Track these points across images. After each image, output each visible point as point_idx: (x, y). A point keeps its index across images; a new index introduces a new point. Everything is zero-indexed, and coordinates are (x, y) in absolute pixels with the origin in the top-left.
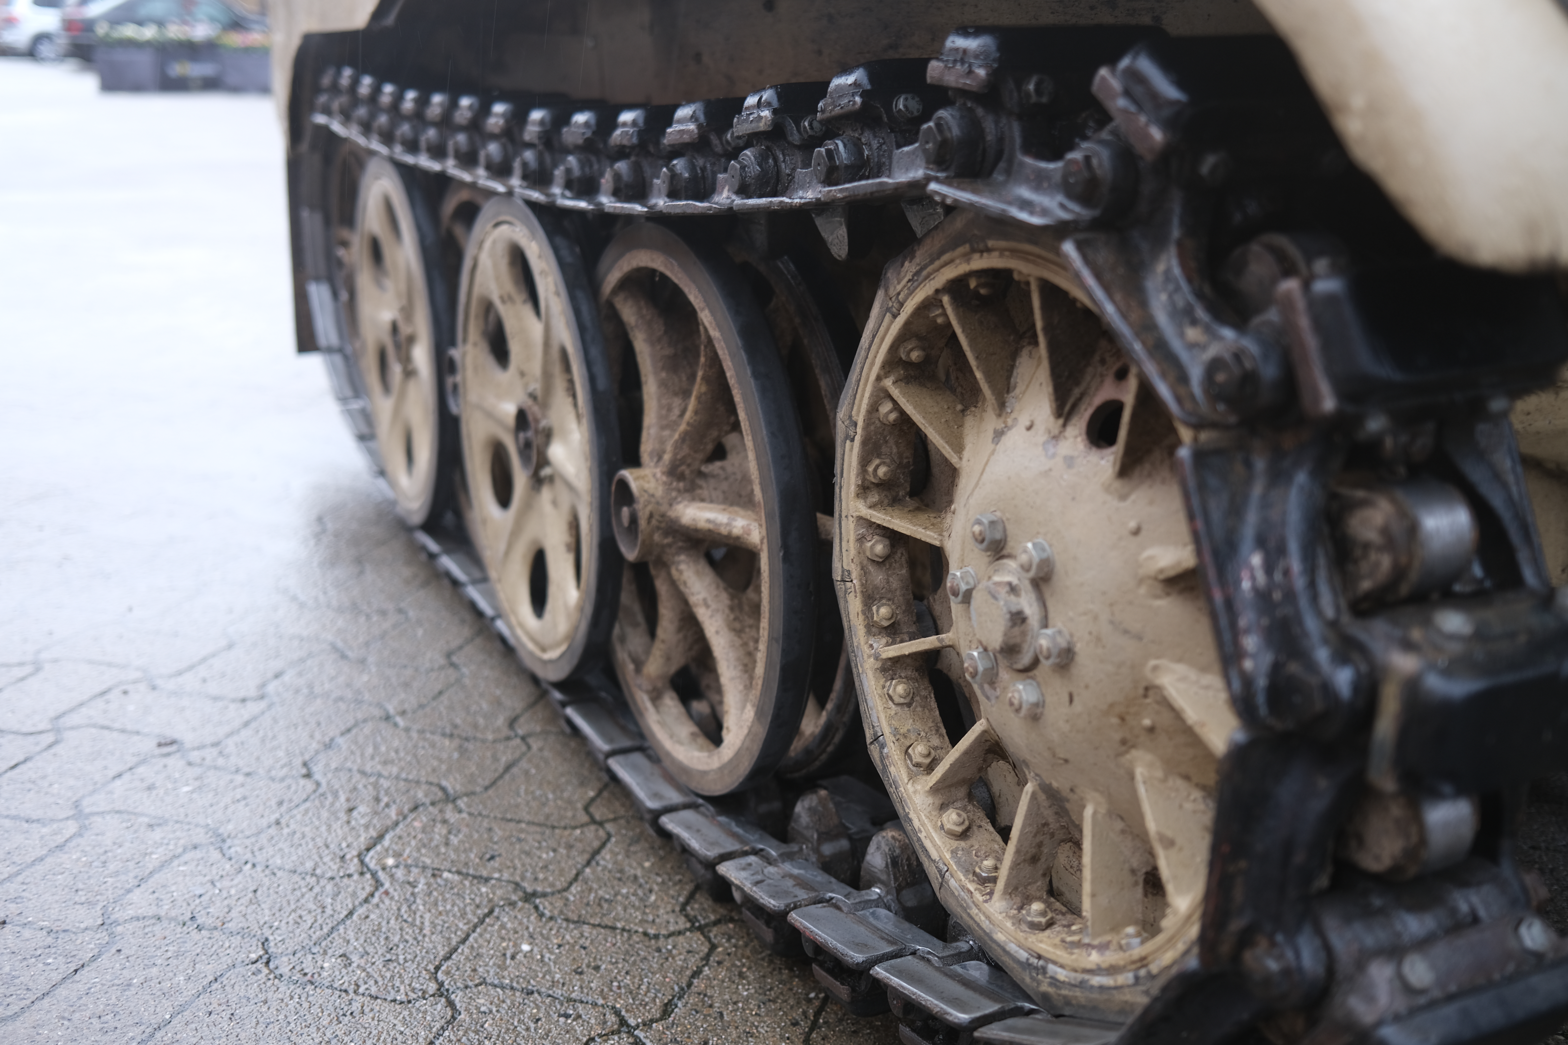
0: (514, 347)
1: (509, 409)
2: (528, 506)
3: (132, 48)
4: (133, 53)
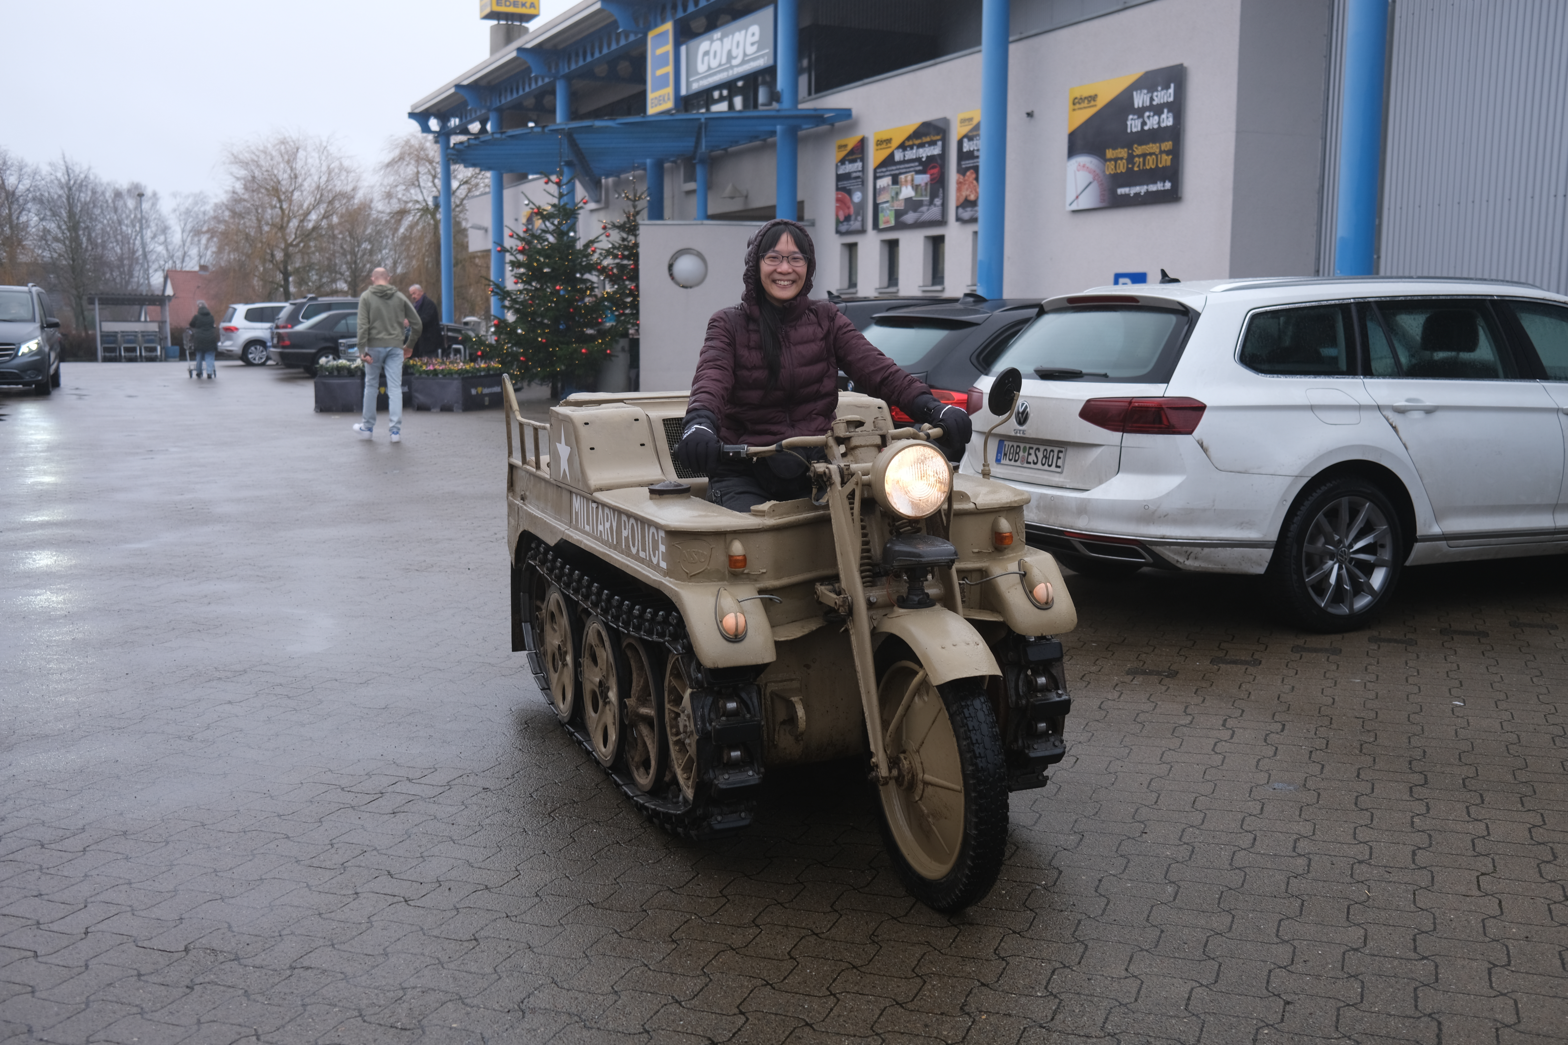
0: (599, 661)
1: (598, 680)
2: (603, 711)
3: (346, 372)
4: (346, 376)
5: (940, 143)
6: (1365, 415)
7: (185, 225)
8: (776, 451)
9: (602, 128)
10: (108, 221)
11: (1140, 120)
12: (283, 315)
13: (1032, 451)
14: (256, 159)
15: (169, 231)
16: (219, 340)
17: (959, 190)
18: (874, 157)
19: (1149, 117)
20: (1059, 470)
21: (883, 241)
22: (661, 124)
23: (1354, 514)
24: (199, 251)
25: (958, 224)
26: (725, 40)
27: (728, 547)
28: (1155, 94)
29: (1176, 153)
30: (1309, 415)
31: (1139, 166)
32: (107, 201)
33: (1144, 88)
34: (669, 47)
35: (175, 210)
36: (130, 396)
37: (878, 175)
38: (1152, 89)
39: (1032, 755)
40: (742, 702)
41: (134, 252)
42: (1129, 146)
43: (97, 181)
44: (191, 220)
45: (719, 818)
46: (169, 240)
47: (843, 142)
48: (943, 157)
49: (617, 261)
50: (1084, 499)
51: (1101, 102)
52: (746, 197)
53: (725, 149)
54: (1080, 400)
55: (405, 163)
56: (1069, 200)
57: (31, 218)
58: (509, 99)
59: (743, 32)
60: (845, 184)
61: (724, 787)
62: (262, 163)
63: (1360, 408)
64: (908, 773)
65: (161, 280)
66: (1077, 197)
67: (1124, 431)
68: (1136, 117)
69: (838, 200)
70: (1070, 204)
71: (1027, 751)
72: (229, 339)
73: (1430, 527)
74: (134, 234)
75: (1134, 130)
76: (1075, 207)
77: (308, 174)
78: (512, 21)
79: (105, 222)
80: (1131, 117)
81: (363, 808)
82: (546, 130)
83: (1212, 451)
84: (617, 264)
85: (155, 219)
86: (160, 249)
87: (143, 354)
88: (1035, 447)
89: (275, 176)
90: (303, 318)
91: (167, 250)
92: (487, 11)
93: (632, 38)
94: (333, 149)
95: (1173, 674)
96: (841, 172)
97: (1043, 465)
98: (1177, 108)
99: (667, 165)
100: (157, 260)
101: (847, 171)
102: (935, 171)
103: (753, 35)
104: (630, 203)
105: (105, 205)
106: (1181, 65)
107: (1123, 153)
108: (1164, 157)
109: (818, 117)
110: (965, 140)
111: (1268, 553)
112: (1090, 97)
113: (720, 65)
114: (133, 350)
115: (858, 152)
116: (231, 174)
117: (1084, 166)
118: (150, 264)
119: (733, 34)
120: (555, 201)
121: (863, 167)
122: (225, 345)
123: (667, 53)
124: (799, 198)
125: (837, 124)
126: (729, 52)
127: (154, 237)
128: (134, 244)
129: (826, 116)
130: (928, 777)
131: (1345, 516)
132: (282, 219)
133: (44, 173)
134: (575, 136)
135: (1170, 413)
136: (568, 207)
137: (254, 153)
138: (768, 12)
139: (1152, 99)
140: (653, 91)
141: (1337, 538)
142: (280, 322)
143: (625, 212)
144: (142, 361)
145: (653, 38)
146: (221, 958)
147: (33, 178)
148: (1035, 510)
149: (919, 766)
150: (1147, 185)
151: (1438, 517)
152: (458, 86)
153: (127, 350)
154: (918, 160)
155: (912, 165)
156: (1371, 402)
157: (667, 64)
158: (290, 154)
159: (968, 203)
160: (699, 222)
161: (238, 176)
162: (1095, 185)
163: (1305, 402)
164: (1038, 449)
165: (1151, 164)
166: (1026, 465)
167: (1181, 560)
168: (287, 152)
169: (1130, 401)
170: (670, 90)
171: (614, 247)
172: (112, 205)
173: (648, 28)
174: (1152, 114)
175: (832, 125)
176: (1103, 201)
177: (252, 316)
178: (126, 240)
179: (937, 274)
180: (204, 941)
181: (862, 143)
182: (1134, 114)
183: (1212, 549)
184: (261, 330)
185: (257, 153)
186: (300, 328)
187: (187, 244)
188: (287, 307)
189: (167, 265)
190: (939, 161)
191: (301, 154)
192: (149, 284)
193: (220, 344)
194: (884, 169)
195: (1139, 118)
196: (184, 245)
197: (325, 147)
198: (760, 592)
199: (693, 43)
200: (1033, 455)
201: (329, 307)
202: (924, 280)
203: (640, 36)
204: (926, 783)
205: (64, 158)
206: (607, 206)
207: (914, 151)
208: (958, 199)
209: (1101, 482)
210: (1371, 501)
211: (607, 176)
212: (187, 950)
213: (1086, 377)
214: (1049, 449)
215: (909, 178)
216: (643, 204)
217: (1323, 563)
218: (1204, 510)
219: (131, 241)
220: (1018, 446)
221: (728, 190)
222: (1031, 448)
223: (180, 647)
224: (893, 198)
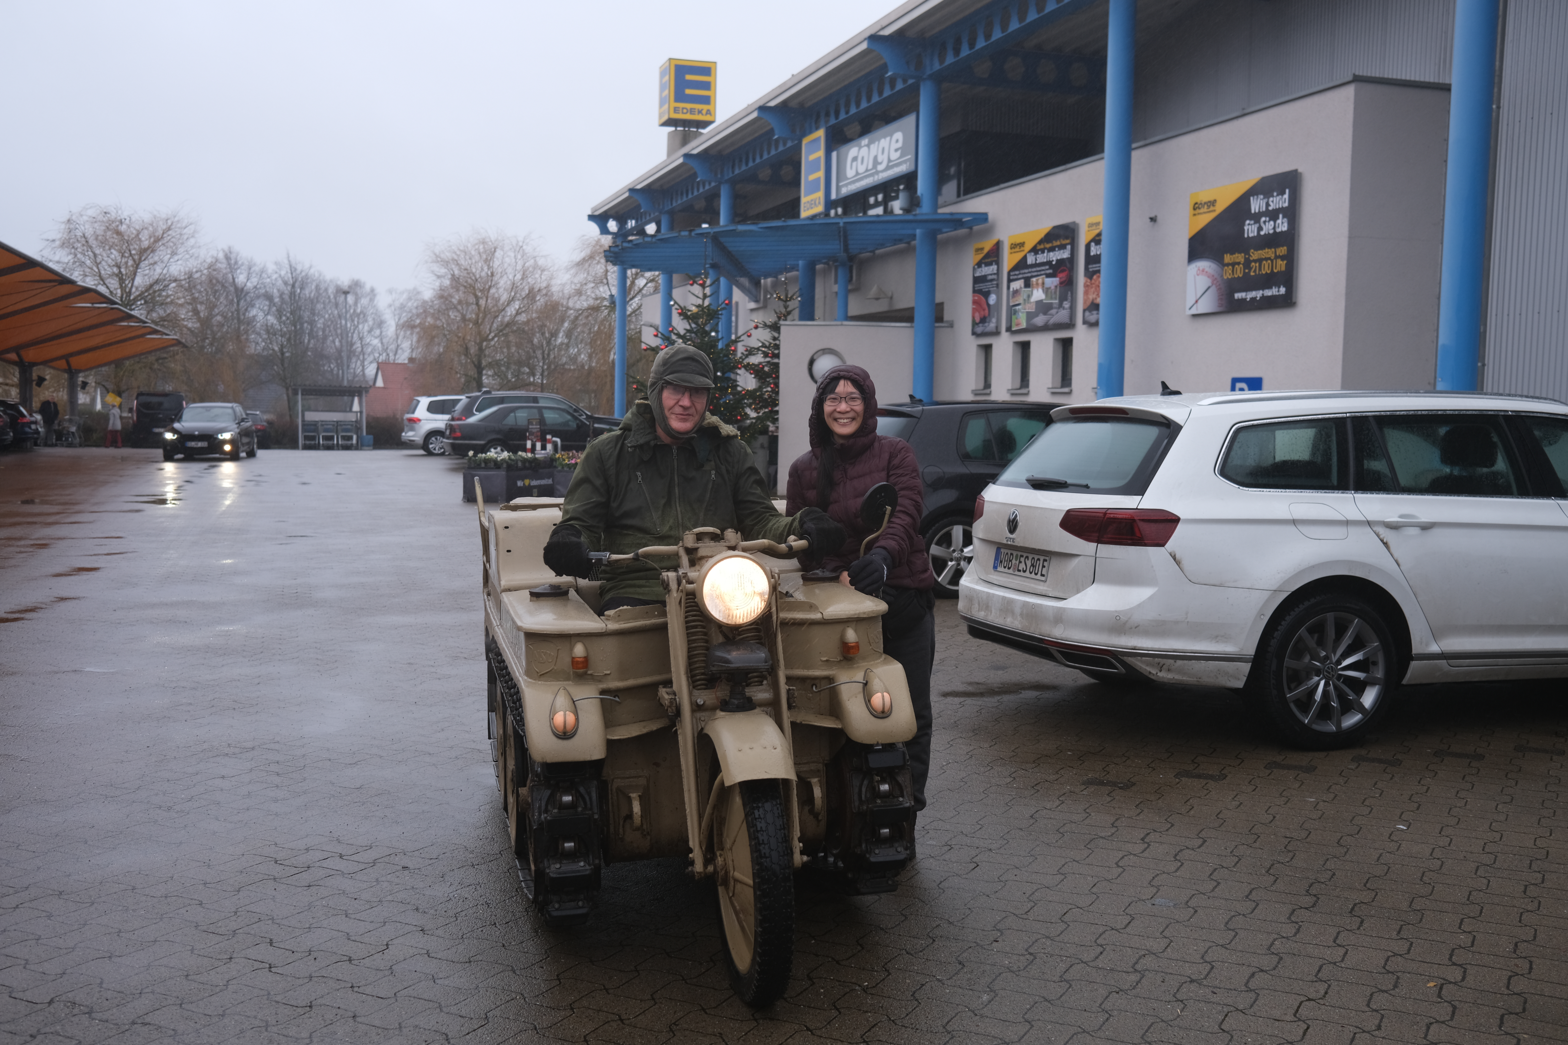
3: (492, 464)
4: (492, 468)
5: (1069, 247)
6: (1352, 530)
7: (399, 319)
8: (633, 559)
9: (745, 231)
10: (329, 315)
11: (1257, 225)
12: (459, 407)
13: (1022, 559)
14: (456, 257)
15: (385, 325)
16: (402, 431)
17: (1086, 293)
18: (1008, 260)
19: (1265, 222)
20: (1043, 578)
21: (1016, 343)
22: (815, 226)
23: (1341, 631)
24: (412, 345)
25: (1085, 326)
26: (872, 146)
27: (571, 649)
28: (1271, 199)
29: (1291, 259)
30: (1292, 529)
31: (1255, 271)
32: (329, 297)
33: (1261, 194)
34: (821, 154)
35: (390, 306)
36: (304, 484)
37: (1012, 278)
38: (1268, 194)
39: (873, 859)
40: (578, 796)
41: (352, 344)
42: (1247, 252)
43: (321, 278)
44: (404, 314)
45: (557, 906)
46: (384, 333)
47: (980, 246)
48: (1072, 260)
49: (768, 359)
50: (1060, 608)
51: (1220, 208)
52: (891, 298)
53: (873, 252)
54: (1061, 510)
55: (595, 262)
56: (1189, 305)
57: (259, 314)
58: (679, 202)
59: (888, 139)
60: (982, 286)
61: (554, 876)
62: (462, 262)
63: (1347, 523)
64: (722, 870)
65: (374, 371)
66: (1197, 302)
67: (1099, 541)
68: (1252, 222)
69: (974, 302)
70: (1190, 309)
71: (868, 856)
72: (412, 429)
73: (1427, 645)
74: (352, 328)
75: (1251, 235)
76: (1194, 311)
77: (504, 273)
78: (689, 128)
79: (327, 316)
80: (1248, 222)
81: (283, 880)
82: (693, 234)
83: (1185, 563)
84: (768, 362)
85: (372, 313)
86: (376, 342)
87: (340, 442)
88: (1025, 555)
89: (473, 274)
90: (476, 411)
91: (382, 343)
92: (665, 118)
93: (789, 144)
94: (528, 249)
95: (1128, 786)
96: (977, 274)
97: (1031, 573)
98: (1292, 213)
99: (819, 267)
100: (372, 352)
101: (983, 274)
102: (1063, 275)
103: (897, 141)
104: (781, 303)
105: (327, 301)
106: (1296, 171)
107: (1240, 257)
108: (1279, 262)
109: (956, 222)
110: (1093, 244)
111: (1246, 668)
112: (1210, 202)
113: (867, 170)
114: (331, 438)
115: (994, 255)
116: (433, 272)
117: (1203, 271)
118: (366, 356)
119: (879, 140)
120: (700, 302)
121: (998, 270)
122: (408, 435)
123: (819, 158)
124: (938, 300)
125: (975, 228)
126: (876, 158)
127: (370, 331)
128: (352, 337)
129: (964, 220)
130: (737, 875)
131: (1331, 633)
132: (477, 315)
133: (270, 271)
134: (722, 240)
135: (1143, 526)
136: (712, 307)
137: (455, 253)
138: (910, 120)
139: (1268, 205)
140: (805, 196)
141: (1323, 654)
142: (456, 415)
143: (776, 313)
144: (338, 449)
145: (806, 144)
146: (76, 1011)
147: (261, 276)
148: (1019, 618)
149: (731, 862)
150: (1263, 290)
151: (1436, 636)
152: (632, 190)
153: (326, 438)
154: (1049, 263)
155: (1043, 268)
156: (1361, 518)
157: (818, 170)
158: (489, 253)
159: (1094, 307)
160: (839, 323)
161: (439, 274)
162: (1213, 290)
163: (1288, 516)
164: (1027, 557)
165: (1266, 269)
166: (1017, 573)
167: (1154, 672)
168: (485, 251)
169: (1105, 512)
170: (820, 194)
171: (764, 346)
172: (333, 300)
173: (804, 134)
174: (1268, 219)
175: (971, 228)
176: (1220, 305)
177: (434, 408)
178: (344, 334)
179: (1065, 377)
180: (70, 995)
181: (998, 246)
182: (1251, 220)
183: (1185, 662)
184: (440, 421)
185: (458, 253)
186: (472, 420)
187: (400, 338)
188: (463, 399)
189: (381, 357)
190: (1068, 265)
191: (499, 253)
192: (364, 375)
193: (403, 434)
194: (1017, 272)
195: (1255, 223)
196: (397, 338)
197: (522, 247)
198: (603, 692)
199: (843, 149)
200: (1023, 563)
201: (502, 400)
202: (1053, 383)
203: (796, 142)
204: (736, 881)
205: (288, 257)
206: (764, 307)
207: (1045, 254)
208: (1085, 302)
209: (1078, 591)
210: (1359, 617)
211: (766, 277)
212: (51, 1002)
213: (1071, 487)
214: (1036, 557)
215: (1040, 281)
216: (794, 304)
217: (1309, 678)
218: (1177, 622)
219: (350, 335)
220: (1012, 554)
221: (874, 291)
222: (1022, 556)
223: (209, 724)
224: (1025, 300)
